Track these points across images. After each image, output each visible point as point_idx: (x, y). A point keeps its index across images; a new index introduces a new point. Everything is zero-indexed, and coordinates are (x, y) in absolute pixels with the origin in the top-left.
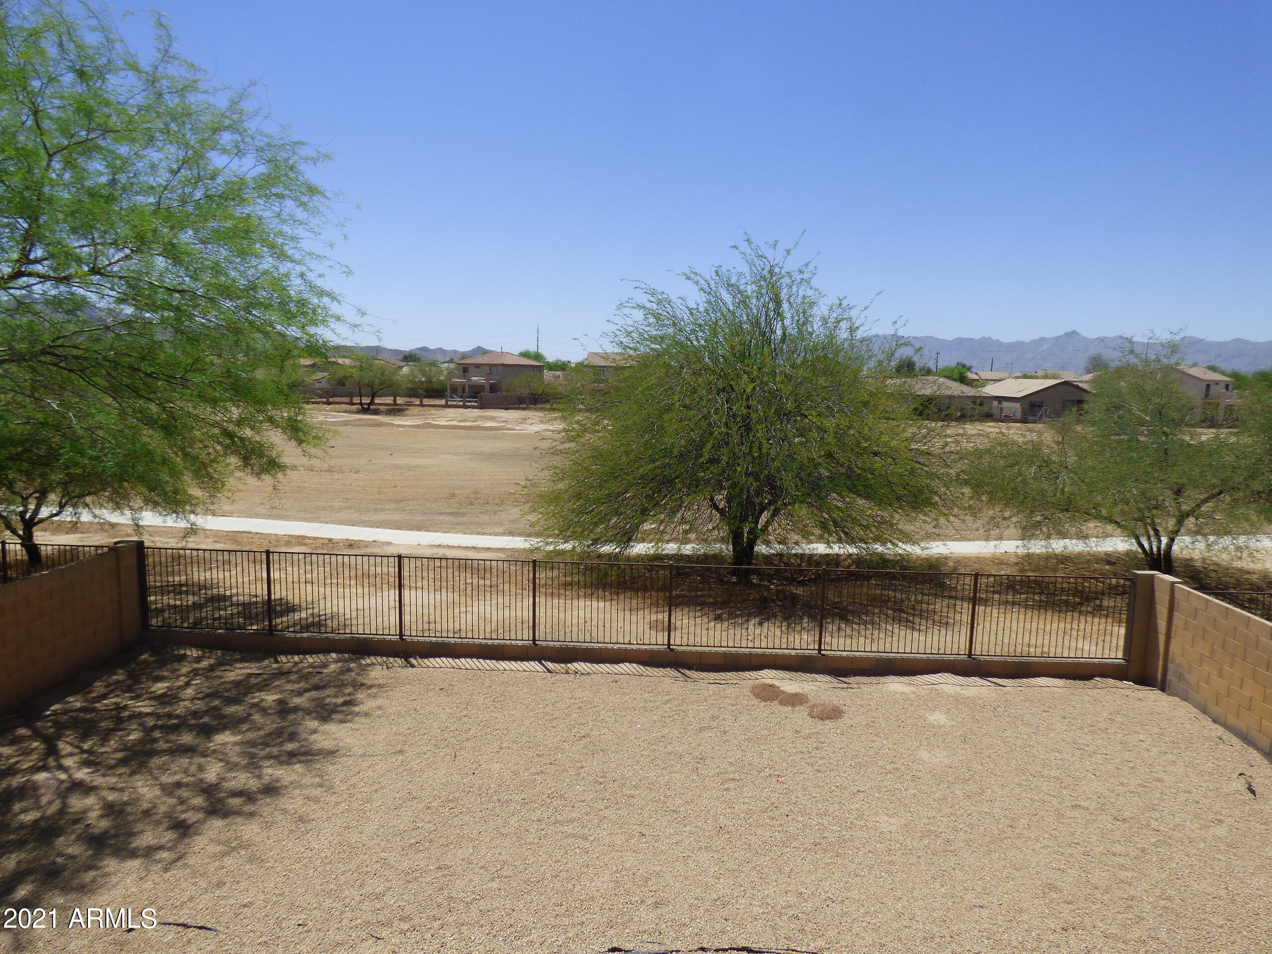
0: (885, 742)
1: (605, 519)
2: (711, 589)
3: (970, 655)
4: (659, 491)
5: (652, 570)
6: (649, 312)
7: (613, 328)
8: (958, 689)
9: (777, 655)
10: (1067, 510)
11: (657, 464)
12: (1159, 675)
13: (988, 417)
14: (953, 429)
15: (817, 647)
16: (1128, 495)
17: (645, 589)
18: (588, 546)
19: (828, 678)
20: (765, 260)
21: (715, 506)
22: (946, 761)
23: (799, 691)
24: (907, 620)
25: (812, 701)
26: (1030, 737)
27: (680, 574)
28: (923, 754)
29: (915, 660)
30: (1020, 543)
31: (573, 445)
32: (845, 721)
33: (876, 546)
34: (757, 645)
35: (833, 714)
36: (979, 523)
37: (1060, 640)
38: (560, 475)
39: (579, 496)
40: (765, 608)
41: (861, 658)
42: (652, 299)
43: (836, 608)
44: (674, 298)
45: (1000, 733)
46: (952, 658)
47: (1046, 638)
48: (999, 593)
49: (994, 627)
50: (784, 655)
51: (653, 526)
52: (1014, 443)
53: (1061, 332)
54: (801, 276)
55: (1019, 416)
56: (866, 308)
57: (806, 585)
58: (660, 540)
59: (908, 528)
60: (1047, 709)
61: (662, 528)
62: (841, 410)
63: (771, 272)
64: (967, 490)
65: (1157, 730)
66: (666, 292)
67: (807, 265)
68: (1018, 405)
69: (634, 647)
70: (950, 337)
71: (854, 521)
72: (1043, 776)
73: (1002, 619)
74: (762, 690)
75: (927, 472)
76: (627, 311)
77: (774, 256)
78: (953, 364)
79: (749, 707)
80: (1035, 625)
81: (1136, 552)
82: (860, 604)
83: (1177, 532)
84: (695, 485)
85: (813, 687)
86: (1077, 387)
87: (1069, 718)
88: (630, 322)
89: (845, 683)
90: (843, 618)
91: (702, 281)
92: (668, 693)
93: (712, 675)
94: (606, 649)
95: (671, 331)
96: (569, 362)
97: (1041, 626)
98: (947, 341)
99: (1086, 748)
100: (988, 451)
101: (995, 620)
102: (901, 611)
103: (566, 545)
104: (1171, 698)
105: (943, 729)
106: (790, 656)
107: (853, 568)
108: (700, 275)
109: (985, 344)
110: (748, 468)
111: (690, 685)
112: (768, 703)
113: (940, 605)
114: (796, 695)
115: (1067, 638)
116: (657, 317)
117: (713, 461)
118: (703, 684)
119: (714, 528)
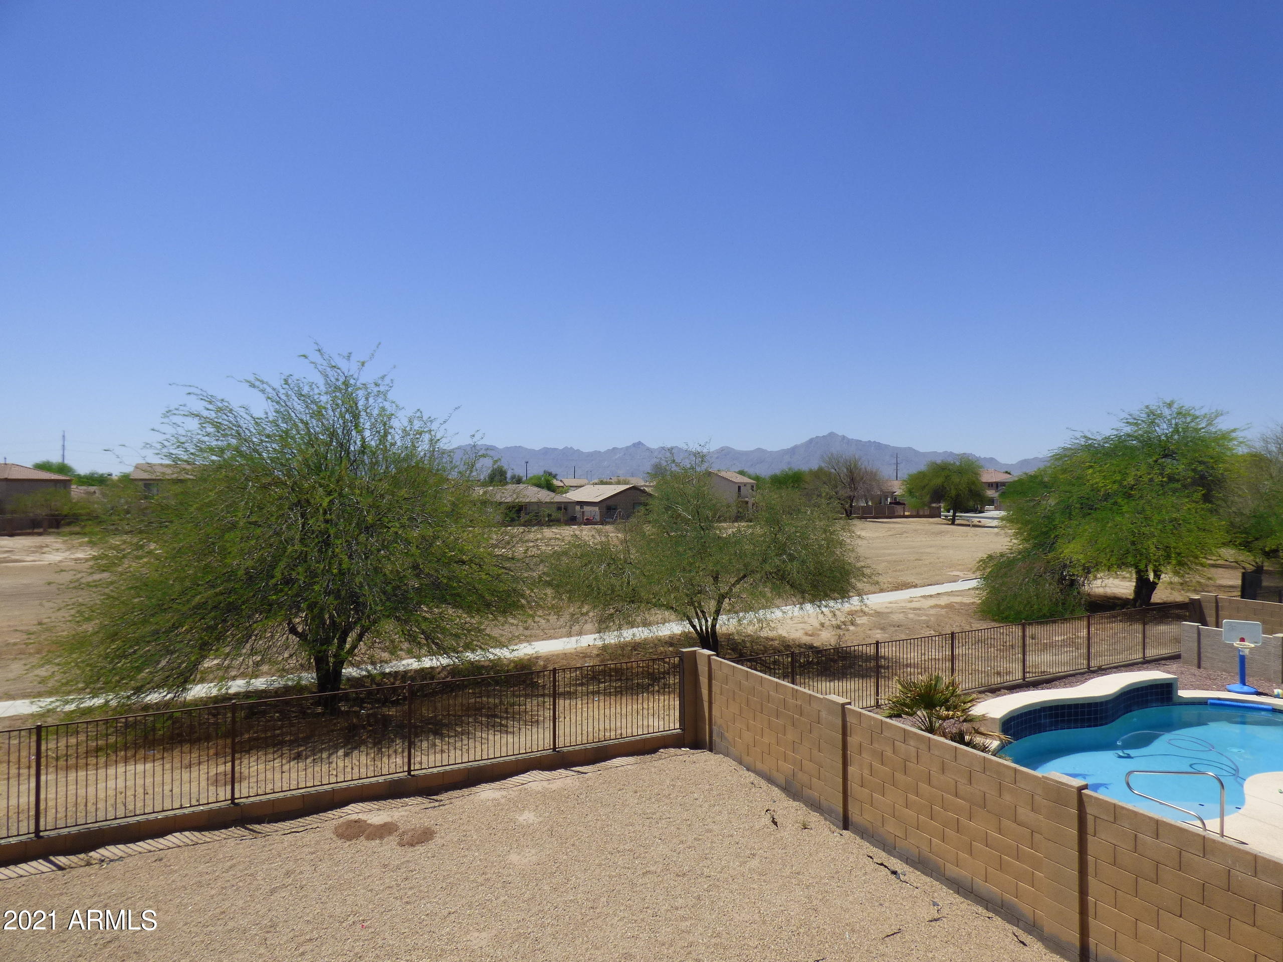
0: (477, 854)
1: (150, 660)
2: (292, 725)
3: (554, 748)
4: (225, 621)
5: (218, 714)
6: (204, 421)
7: (161, 438)
8: (545, 784)
9: (363, 786)
10: (633, 602)
11: (218, 590)
12: (707, 737)
13: (572, 520)
14: (534, 534)
15: (406, 769)
16: (678, 584)
17: (208, 738)
18: (129, 697)
19: (420, 799)
20: (338, 371)
21: (293, 630)
22: (534, 859)
23: (389, 820)
24: (501, 725)
25: (402, 829)
26: (608, 817)
27: (254, 714)
28: (514, 858)
29: (506, 763)
30: (597, 635)
31: (105, 575)
32: (438, 840)
33: (468, 654)
34: (340, 779)
35: (425, 836)
36: (562, 621)
37: (635, 721)
38: (83, 614)
39: (113, 637)
40: (354, 736)
41: (453, 771)
42: (210, 407)
43: (430, 724)
44: (235, 405)
45: (583, 819)
46: (538, 754)
47: (624, 721)
48: (582, 684)
49: (579, 718)
50: (371, 784)
51: (216, 662)
52: (586, 544)
53: (629, 443)
54: (376, 389)
55: (598, 518)
56: (445, 422)
57: (400, 704)
58: (222, 679)
59: (496, 632)
60: (622, 787)
61: (226, 663)
62: (425, 521)
63: (346, 384)
64: (549, 591)
65: (707, 787)
66: (226, 400)
67: (383, 378)
68: (597, 509)
69: (186, 811)
70: (537, 446)
71: (443, 631)
72: (619, 852)
73: (585, 709)
74: (347, 829)
75: (513, 576)
76: (175, 419)
77: (349, 368)
78: (540, 472)
79: (331, 851)
80: (613, 710)
81: (689, 632)
82: (454, 716)
83: (717, 612)
84: (269, 609)
85: (403, 813)
86: (644, 492)
87: (640, 791)
88: (181, 431)
89: (437, 801)
90: (437, 733)
91: (269, 390)
92: (232, 858)
93: (288, 824)
94: (148, 821)
95: (234, 442)
96: (110, 475)
97: (618, 710)
98: (534, 450)
99: (654, 817)
100: (565, 553)
101: (579, 711)
102: (495, 716)
103: (95, 700)
104: (718, 756)
105: (532, 827)
106: (378, 783)
107: (448, 679)
108: (267, 383)
109: (568, 454)
110: (328, 586)
111: (260, 841)
112: (354, 841)
113: (531, 705)
114: (385, 825)
115: (640, 717)
116: (217, 426)
117: (288, 581)
118: (276, 837)
119: (291, 656)
